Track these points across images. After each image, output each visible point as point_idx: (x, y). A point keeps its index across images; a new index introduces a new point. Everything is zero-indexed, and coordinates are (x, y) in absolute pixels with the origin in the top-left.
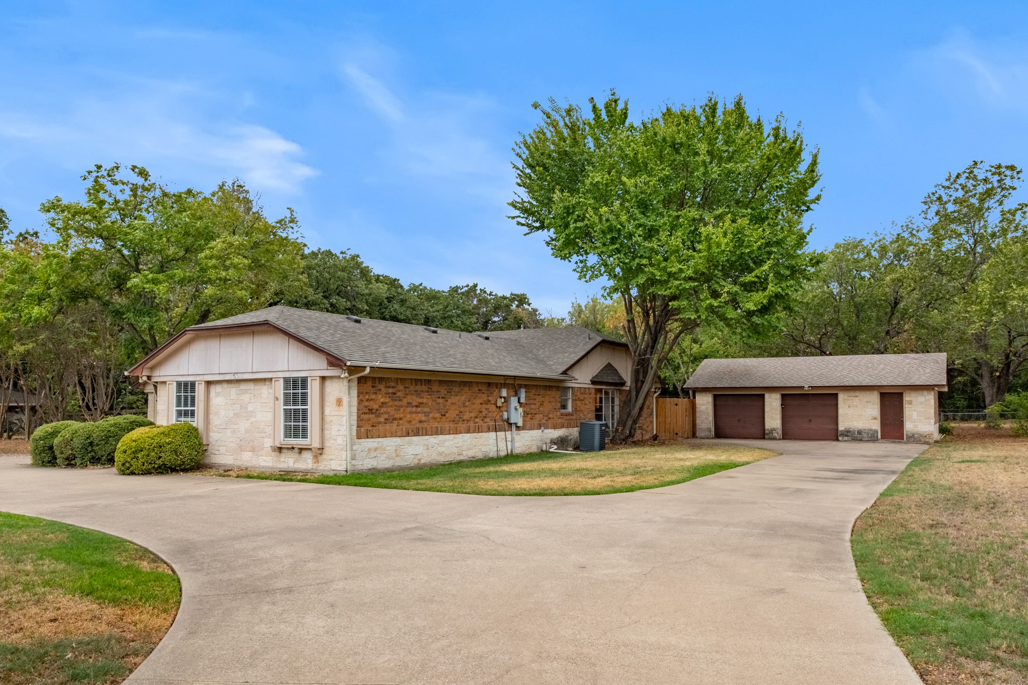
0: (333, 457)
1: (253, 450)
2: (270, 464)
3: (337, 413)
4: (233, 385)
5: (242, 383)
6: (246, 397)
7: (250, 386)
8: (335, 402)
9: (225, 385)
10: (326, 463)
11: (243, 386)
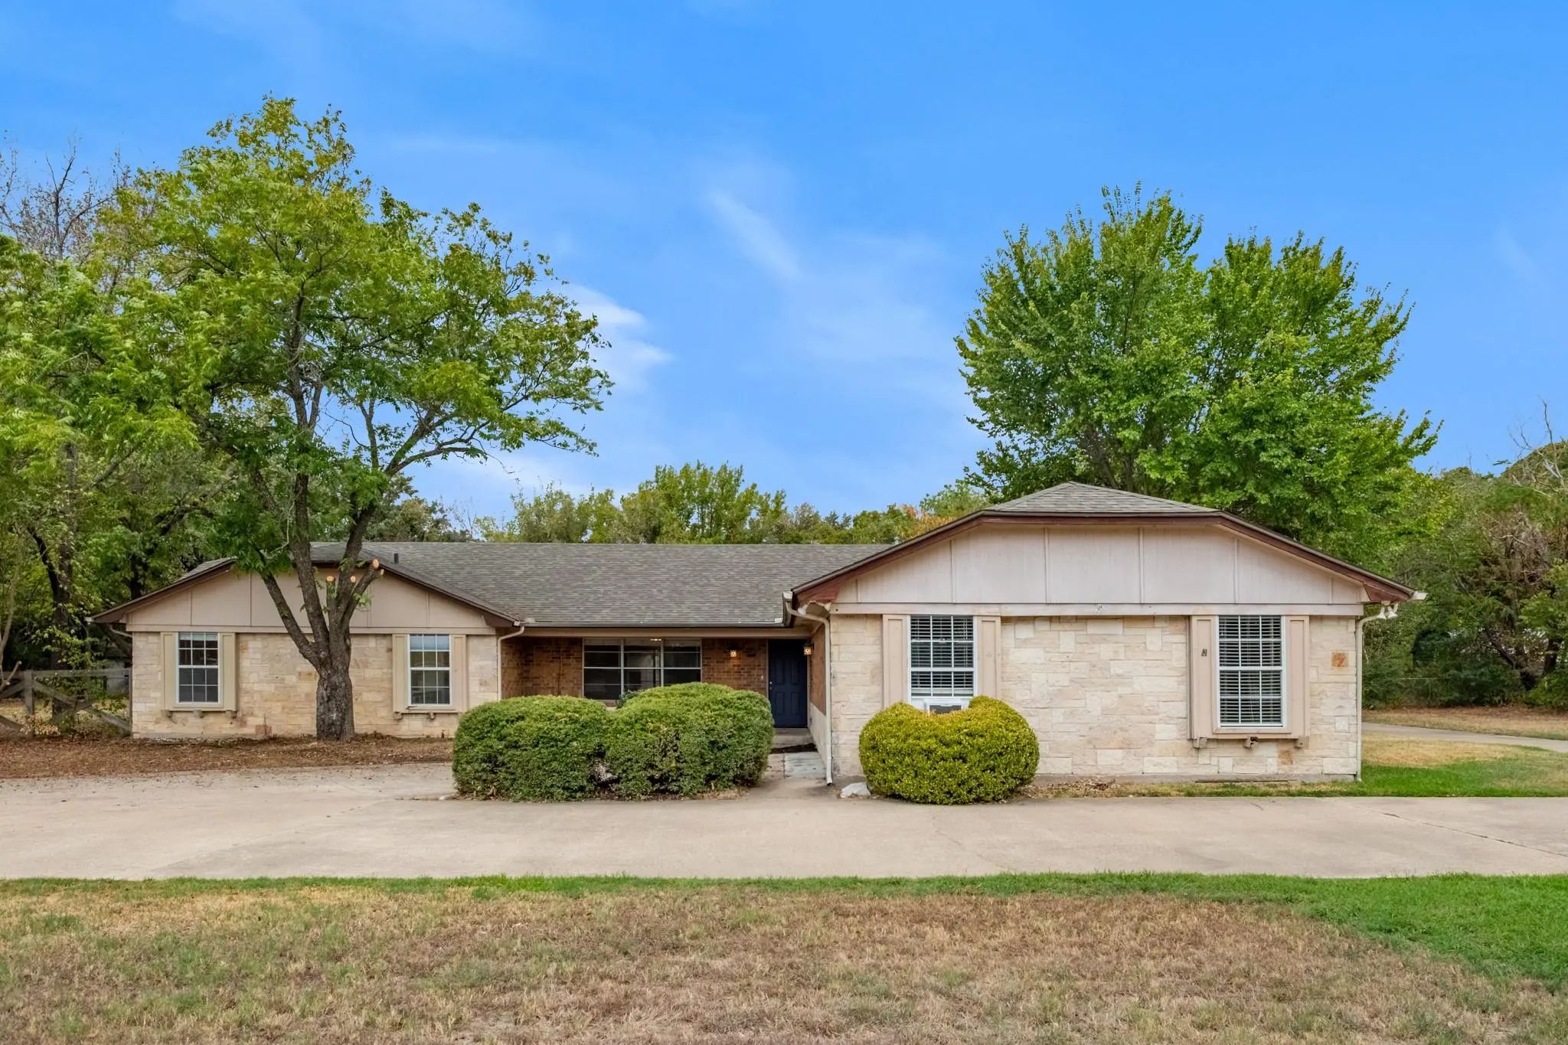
0: (1325, 753)
1: (1127, 746)
2: (1174, 770)
3: (1336, 678)
4: (1067, 626)
5: (1089, 622)
6: (1104, 650)
7: (1117, 629)
8: (1329, 661)
9: (1044, 627)
10: (1310, 763)
11: (1093, 629)
